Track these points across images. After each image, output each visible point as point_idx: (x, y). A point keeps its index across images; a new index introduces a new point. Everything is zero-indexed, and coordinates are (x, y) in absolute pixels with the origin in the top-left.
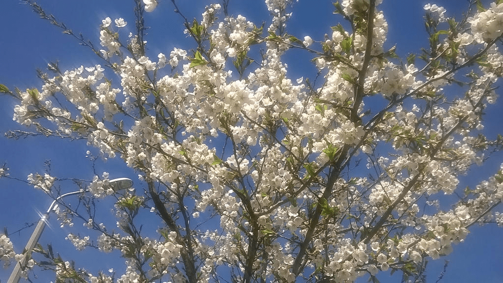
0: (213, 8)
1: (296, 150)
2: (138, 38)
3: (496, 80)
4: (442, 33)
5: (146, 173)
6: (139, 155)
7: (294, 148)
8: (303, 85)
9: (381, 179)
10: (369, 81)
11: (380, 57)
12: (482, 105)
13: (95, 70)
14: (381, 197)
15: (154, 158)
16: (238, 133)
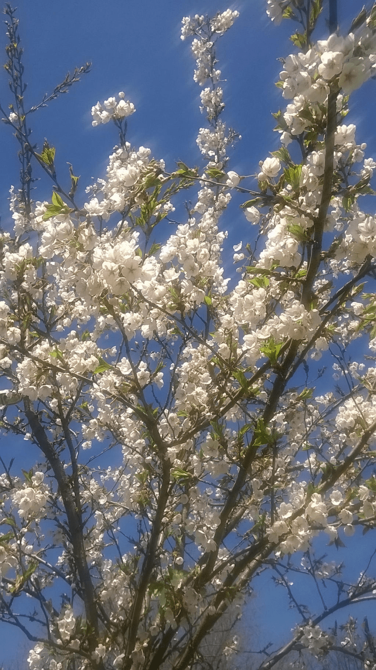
2: (23, 193)
8: (242, 254)
14: (352, 419)
15: (19, 365)
16: (130, 324)
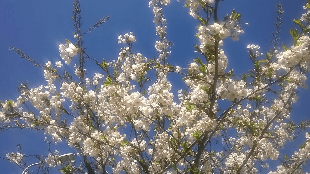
0: (125, 50)
1: (176, 134)
2: (80, 68)
3: (296, 87)
4: (262, 61)
5: (81, 151)
6: (76, 139)
7: (175, 132)
8: (182, 94)
9: (231, 151)
10: (220, 90)
11: (224, 76)
12: (290, 103)
13: (50, 87)
14: (233, 163)
15: (85, 141)
16: (138, 124)
